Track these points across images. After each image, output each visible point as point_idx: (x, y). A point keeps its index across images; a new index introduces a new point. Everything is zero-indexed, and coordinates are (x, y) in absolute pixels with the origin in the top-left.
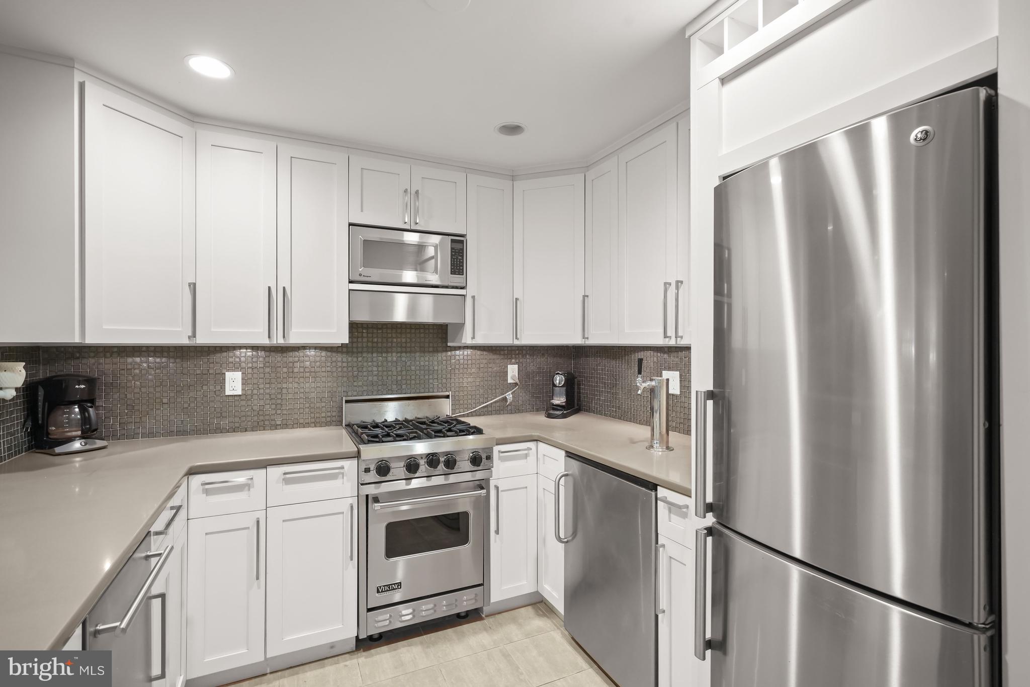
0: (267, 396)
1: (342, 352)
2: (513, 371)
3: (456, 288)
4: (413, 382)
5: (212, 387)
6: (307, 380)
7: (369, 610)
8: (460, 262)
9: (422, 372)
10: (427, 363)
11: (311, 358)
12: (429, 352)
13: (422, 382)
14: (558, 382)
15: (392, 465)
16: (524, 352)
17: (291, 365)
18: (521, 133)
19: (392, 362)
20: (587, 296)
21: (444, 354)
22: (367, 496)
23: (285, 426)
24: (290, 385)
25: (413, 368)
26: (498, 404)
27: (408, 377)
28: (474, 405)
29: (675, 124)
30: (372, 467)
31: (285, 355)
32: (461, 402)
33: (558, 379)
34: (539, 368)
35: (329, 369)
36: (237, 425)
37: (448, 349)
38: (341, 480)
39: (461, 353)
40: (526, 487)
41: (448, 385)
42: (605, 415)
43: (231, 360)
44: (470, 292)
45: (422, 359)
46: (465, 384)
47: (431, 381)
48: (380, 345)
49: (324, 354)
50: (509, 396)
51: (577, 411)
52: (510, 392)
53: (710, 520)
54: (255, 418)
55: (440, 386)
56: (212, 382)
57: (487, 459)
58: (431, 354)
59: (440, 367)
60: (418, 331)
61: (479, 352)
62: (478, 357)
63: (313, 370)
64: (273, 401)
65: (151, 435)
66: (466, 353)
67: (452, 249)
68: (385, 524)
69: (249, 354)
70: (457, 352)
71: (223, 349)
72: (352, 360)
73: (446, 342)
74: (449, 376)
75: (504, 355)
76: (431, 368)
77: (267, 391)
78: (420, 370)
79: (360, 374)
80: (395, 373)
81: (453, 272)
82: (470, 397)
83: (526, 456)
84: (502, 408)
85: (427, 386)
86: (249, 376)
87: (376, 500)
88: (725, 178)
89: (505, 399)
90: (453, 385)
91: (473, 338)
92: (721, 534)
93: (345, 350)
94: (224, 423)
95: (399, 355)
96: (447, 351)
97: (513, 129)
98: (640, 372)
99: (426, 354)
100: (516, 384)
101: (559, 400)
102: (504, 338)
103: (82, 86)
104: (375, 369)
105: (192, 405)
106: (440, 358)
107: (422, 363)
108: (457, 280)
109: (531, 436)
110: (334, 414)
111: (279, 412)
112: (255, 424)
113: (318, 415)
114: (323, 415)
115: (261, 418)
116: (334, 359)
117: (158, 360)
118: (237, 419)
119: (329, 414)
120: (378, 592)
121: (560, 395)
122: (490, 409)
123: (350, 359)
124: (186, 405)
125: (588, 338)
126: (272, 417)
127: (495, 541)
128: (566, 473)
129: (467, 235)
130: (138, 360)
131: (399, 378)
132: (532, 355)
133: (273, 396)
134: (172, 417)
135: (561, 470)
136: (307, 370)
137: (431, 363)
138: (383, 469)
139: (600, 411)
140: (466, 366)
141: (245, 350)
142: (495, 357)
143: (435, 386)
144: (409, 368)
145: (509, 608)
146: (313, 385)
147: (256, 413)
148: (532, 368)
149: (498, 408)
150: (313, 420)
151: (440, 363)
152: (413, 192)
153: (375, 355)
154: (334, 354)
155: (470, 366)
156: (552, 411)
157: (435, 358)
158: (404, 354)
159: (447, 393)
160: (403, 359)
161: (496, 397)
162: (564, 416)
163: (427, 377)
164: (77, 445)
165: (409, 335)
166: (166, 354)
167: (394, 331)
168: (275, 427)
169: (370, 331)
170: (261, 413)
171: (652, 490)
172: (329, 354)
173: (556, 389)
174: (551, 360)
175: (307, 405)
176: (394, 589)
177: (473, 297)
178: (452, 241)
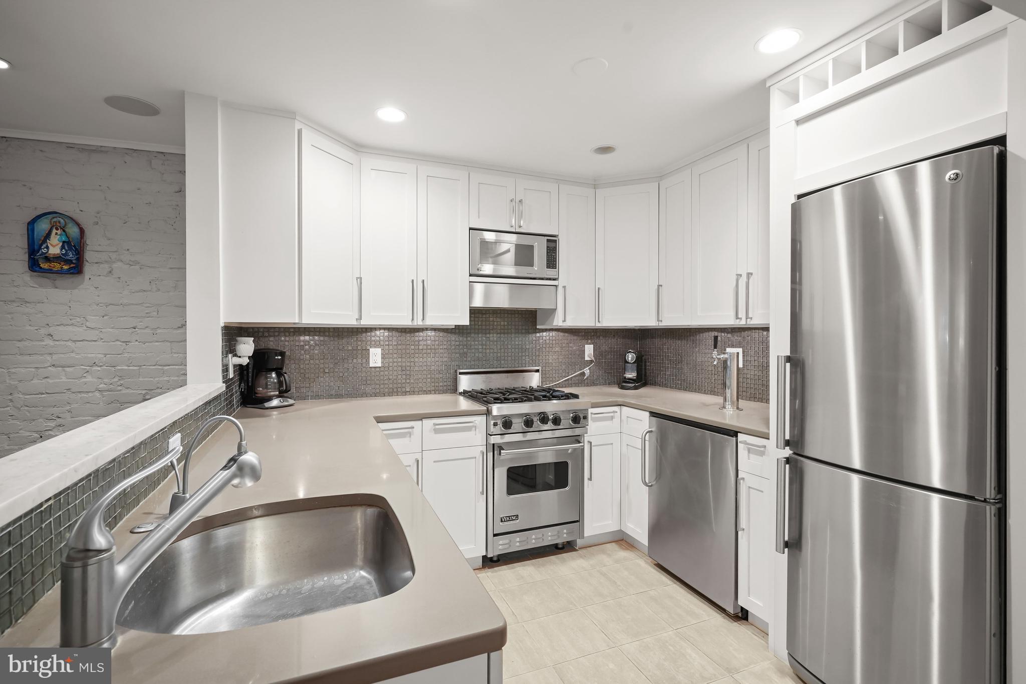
0: (400, 368)
1: (455, 333)
2: (589, 350)
3: (550, 279)
4: (510, 358)
5: (360, 361)
6: (429, 355)
7: (495, 535)
8: (554, 258)
9: (517, 350)
10: (520, 343)
11: (432, 337)
12: (522, 333)
13: (517, 358)
14: (630, 359)
15: (514, 421)
16: (598, 334)
17: (417, 343)
18: (611, 153)
19: (493, 341)
20: (661, 286)
21: (534, 335)
22: (494, 444)
23: (412, 392)
24: (416, 360)
25: (510, 347)
26: (577, 378)
27: (506, 354)
28: (557, 379)
29: (746, 145)
30: (499, 422)
31: (412, 335)
32: (548, 376)
33: (630, 356)
34: (611, 348)
35: (445, 347)
36: (378, 391)
37: (537, 331)
38: (474, 432)
39: (548, 334)
40: (612, 444)
41: (537, 361)
42: (671, 387)
43: (373, 338)
44: (561, 283)
45: (517, 339)
46: (550, 361)
47: (524, 358)
48: (484, 327)
49: (441, 334)
50: (587, 371)
51: (645, 384)
52: (588, 368)
53: (788, 452)
54: (391, 386)
55: (531, 362)
56: (360, 356)
57: (584, 419)
58: (524, 335)
59: (531, 346)
60: (513, 316)
61: (561, 334)
62: (560, 338)
63: (433, 347)
64: (404, 373)
65: (317, 397)
66: (551, 334)
67: (547, 247)
68: (507, 467)
69: (386, 334)
70: (544, 334)
71: (368, 331)
72: (463, 340)
73: (536, 325)
74: (537, 353)
75: (582, 336)
76: (524, 347)
77: (400, 364)
78: (515, 349)
79: (469, 351)
80: (496, 351)
81: (548, 267)
82: (554, 371)
83: (612, 418)
84: (580, 381)
85: (520, 362)
86: (387, 352)
87: (501, 448)
88: (800, 197)
89: (583, 374)
90: (541, 361)
91: (564, 321)
92: (796, 461)
93: (457, 331)
94: (369, 389)
95: (499, 335)
96: (536, 333)
97: (605, 150)
98: (715, 347)
99: (520, 335)
100: (591, 361)
101: (631, 375)
102: (586, 321)
103: (300, 132)
104: (480, 347)
105: (346, 374)
106: (531, 338)
107: (517, 343)
108: (551, 273)
109: (617, 401)
110: (449, 384)
111: (408, 381)
112: (391, 390)
113: (437, 384)
114: (441, 384)
115: (395, 386)
116: (449, 339)
117: (322, 338)
118: (377, 386)
119: (445, 384)
120: (502, 521)
121: (632, 371)
122: (570, 382)
123: (461, 339)
124: (341, 375)
125: (661, 321)
126: (404, 385)
127: (588, 487)
128: (651, 429)
129: (559, 236)
130: (307, 338)
131: (499, 355)
132: (605, 337)
133: (404, 369)
134: (332, 384)
135: (646, 428)
136: (429, 347)
137: (524, 343)
138: (507, 424)
139: (665, 384)
140: (551, 346)
141: (383, 331)
142: (575, 338)
143: (527, 362)
144: (506, 347)
145: (597, 543)
146: (433, 359)
147: (391, 381)
148: (605, 348)
149: (577, 382)
150: (433, 388)
151: (531, 342)
152: (517, 201)
153: (480, 335)
154: (450, 335)
155: (554, 345)
156: (623, 384)
157: (527, 339)
158: (502, 335)
159: (537, 368)
160: (502, 339)
161: (575, 372)
162: (636, 388)
163: (520, 354)
164: (275, 402)
165: (506, 319)
166: (327, 334)
167: (495, 316)
168: (405, 393)
169: (477, 315)
170: (395, 382)
171: (733, 437)
172: (445, 334)
173: (628, 365)
174: (620, 341)
175: (429, 376)
176: (513, 520)
177: (564, 287)
178: (548, 240)
